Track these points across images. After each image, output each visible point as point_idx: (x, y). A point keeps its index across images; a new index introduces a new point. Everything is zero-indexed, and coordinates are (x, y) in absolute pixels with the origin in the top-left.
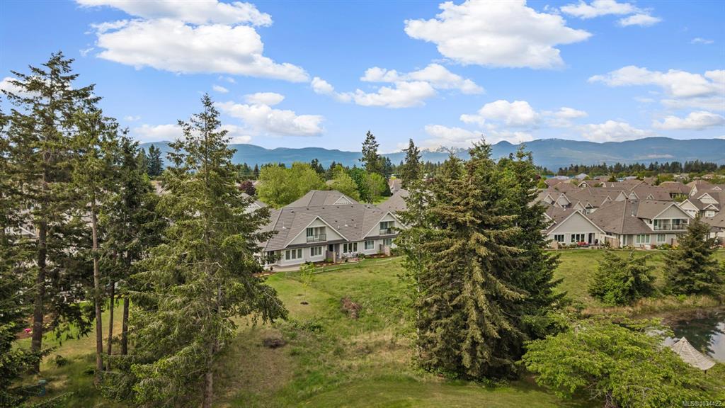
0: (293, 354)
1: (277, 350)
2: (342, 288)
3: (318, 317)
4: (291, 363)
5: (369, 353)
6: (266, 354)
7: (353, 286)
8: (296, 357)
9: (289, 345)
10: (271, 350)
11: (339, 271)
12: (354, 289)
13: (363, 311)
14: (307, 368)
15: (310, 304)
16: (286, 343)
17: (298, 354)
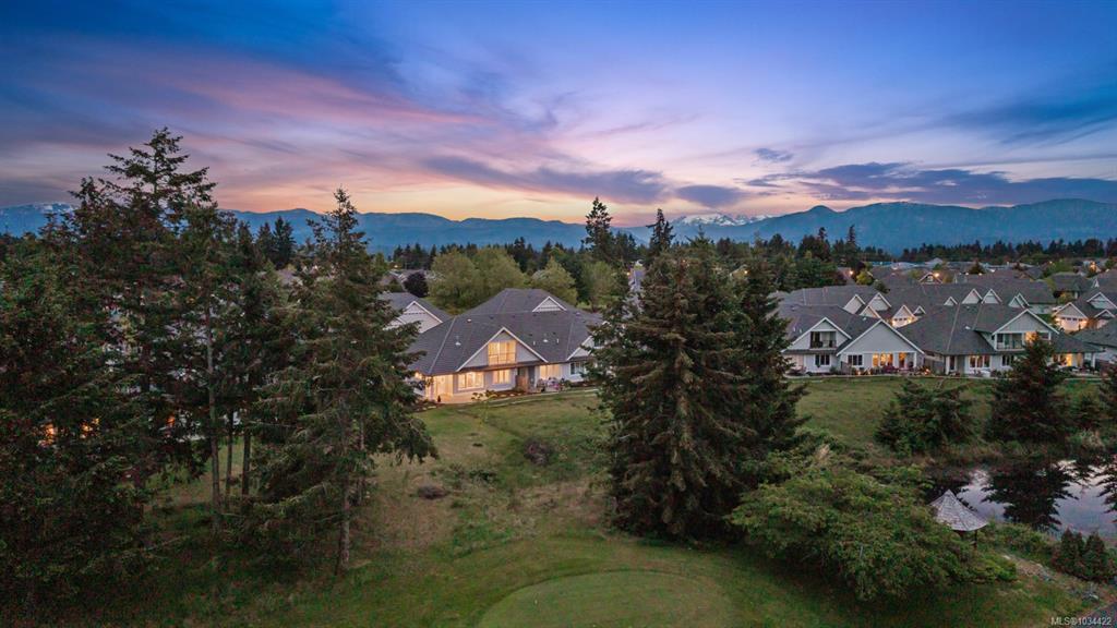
0: (455, 505)
1: (435, 501)
2: (530, 427)
3: (493, 463)
4: (451, 516)
5: (553, 507)
6: (420, 505)
7: (545, 424)
8: (458, 510)
9: (451, 496)
10: (428, 501)
11: (530, 404)
12: (545, 428)
13: (554, 456)
14: (470, 522)
15: (485, 446)
16: (449, 493)
17: (461, 506)
